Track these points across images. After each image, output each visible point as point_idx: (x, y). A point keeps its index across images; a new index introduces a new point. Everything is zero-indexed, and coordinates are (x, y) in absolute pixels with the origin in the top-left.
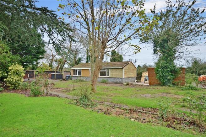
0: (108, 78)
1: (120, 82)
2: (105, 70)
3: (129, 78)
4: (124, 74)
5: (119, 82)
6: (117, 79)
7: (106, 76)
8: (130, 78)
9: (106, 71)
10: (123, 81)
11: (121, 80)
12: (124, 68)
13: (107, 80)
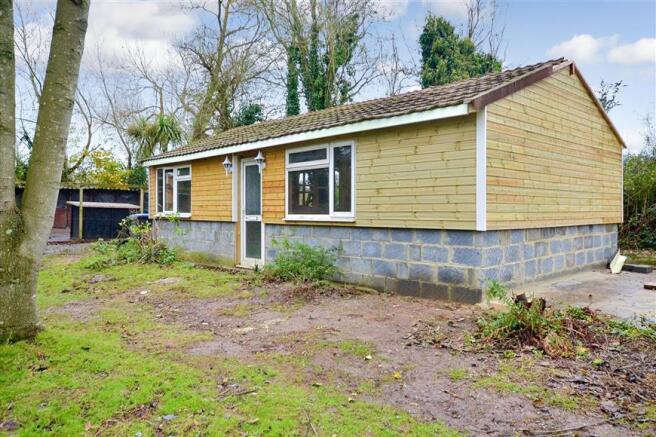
0: (347, 237)
1: (445, 276)
2: (321, 154)
3: (546, 231)
4: (493, 180)
5: (436, 281)
6: (417, 240)
7: (333, 216)
8: (557, 238)
9: (329, 162)
10: (480, 271)
11: (461, 257)
12: (486, 117)
13: (340, 250)
